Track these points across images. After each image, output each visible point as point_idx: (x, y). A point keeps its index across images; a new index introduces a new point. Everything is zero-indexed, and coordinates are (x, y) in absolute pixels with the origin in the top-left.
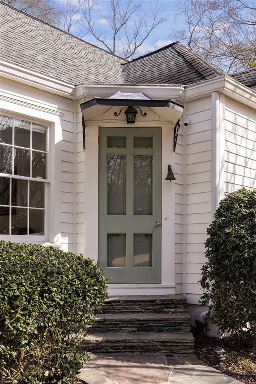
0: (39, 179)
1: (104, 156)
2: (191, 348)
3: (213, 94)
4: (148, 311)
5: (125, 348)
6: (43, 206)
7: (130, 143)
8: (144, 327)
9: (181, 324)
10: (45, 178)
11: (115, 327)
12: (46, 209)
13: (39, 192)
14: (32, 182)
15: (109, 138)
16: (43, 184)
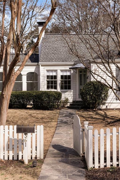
0: (69, 80)
1: (79, 75)
5: (73, 108)
6: (71, 84)
7: (83, 72)
10: (70, 79)
13: (69, 82)
14: (68, 80)
15: (80, 71)
16: (70, 80)
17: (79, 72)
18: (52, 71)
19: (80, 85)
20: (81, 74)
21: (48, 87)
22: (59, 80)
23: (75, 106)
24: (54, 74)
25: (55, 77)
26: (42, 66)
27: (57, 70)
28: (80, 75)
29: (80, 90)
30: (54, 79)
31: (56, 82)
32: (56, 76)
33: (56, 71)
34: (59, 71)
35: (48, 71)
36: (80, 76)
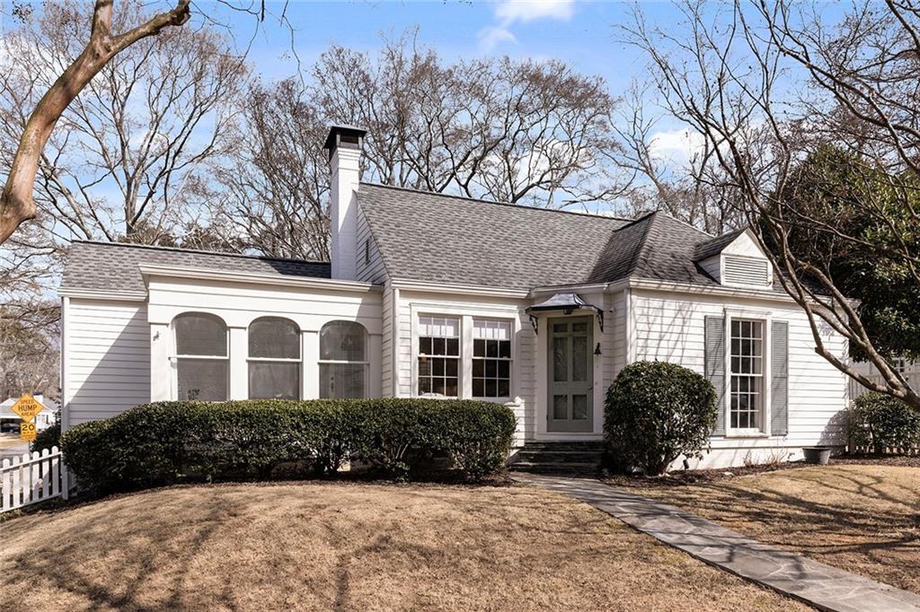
0: (505, 358)
1: (551, 340)
2: (594, 471)
3: (625, 290)
4: (577, 450)
5: (551, 470)
6: (508, 377)
7: (570, 328)
8: (569, 459)
9: (593, 457)
10: (509, 357)
11: (551, 458)
12: (510, 379)
13: (505, 368)
14: (499, 361)
15: (555, 325)
16: (508, 362)
17: (552, 330)
18: (440, 318)
19: (556, 380)
20: (558, 335)
21: (424, 387)
22: (467, 355)
23: (553, 463)
24: (448, 332)
25: (454, 346)
26: (404, 293)
27: (461, 316)
28: (556, 339)
29: (552, 399)
30: (448, 354)
31: (454, 367)
32: (457, 340)
33: (456, 320)
34: (468, 323)
35: (425, 317)
36: (555, 346)
